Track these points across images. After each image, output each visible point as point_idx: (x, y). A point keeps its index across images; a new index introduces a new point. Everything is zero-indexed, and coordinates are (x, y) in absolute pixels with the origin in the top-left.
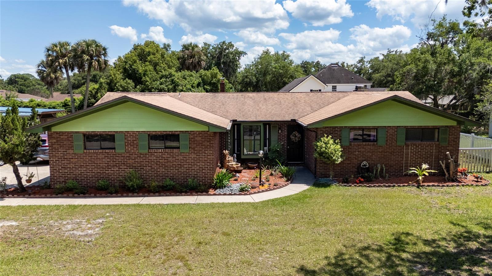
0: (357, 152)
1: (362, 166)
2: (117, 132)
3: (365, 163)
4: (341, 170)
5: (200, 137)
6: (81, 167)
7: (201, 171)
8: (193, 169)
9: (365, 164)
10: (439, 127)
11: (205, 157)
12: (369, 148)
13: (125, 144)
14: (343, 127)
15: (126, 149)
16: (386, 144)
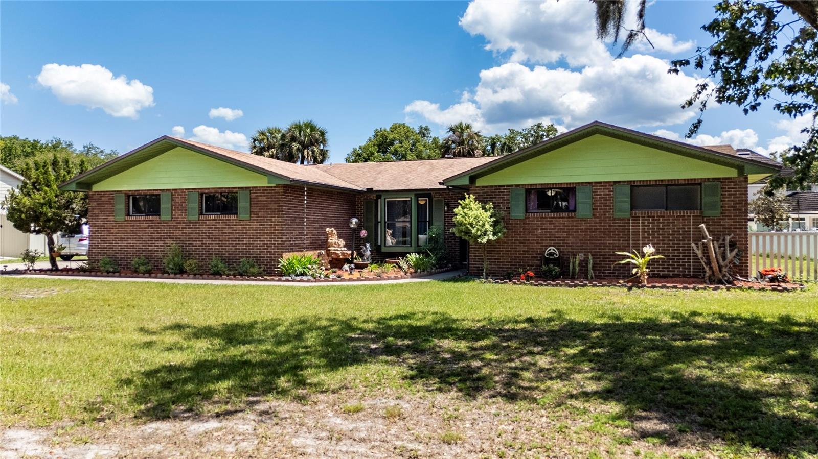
0: (540, 231)
1: (547, 255)
2: (164, 190)
3: (552, 249)
4: (512, 262)
5: (265, 196)
6: (122, 240)
7: (265, 249)
8: (255, 246)
9: (552, 251)
10: (700, 181)
11: (272, 228)
12: (561, 223)
13: (172, 208)
14: (512, 186)
15: (172, 215)
16: (593, 215)
